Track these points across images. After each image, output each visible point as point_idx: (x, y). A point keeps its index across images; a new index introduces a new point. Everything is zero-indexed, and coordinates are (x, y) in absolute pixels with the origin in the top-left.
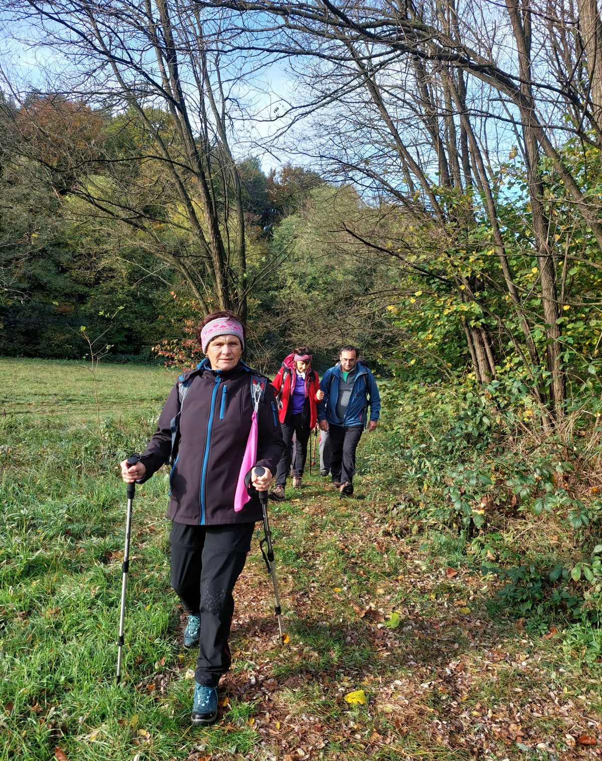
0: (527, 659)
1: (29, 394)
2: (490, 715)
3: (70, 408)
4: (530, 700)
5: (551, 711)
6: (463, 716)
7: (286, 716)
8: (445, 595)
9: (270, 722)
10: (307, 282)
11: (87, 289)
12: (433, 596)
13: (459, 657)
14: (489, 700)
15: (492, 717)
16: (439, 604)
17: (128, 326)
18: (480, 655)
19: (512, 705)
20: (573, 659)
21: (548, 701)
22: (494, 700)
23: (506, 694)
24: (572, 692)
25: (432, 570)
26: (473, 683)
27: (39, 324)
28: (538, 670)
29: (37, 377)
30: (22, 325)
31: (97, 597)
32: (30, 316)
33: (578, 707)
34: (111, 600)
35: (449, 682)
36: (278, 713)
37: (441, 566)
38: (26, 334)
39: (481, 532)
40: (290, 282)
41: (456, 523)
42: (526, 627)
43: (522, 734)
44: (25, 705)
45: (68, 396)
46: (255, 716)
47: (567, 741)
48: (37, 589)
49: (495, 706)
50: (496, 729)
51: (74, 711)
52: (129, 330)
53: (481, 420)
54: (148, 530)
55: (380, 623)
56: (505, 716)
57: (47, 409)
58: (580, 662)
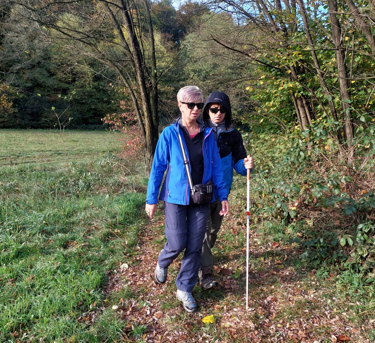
0: (314, 293)
1: (34, 151)
2: (288, 326)
3: (59, 158)
4: (313, 316)
5: (325, 322)
6: (271, 327)
7: (165, 332)
8: (270, 258)
9: (156, 336)
10: (203, 75)
11: (67, 86)
12: (262, 259)
13: (274, 294)
14: (288, 317)
15: (289, 327)
16: (265, 263)
17: (94, 107)
18: (286, 292)
19: (301, 320)
20: (341, 292)
21: (324, 316)
22: (291, 318)
23: (298, 314)
24: (339, 311)
25: (264, 244)
26: (280, 308)
27: (39, 108)
28: (320, 299)
29: (39, 141)
30: (29, 110)
31: (58, 268)
32: (34, 104)
33: (341, 319)
34: (66, 269)
35: (265, 308)
36: (161, 330)
37: (270, 241)
38: (32, 114)
39: (295, 220)
40: (192, 75)
41: (280, 216)
42: (316, 274)
43: (305, 336)
44: (9, 333)
45: (58, 151)
46: (147, 333)
47: (332, 339)
48: (22, 265)
49: (292, 321)
50: (290, 334)
51: (38, 334)
52: (95, 109)
53: (299, 153)
54: (94, 228)
55: (229, 275)
56: (297, 327)
57: (45, 160)
58: (345, 293)
